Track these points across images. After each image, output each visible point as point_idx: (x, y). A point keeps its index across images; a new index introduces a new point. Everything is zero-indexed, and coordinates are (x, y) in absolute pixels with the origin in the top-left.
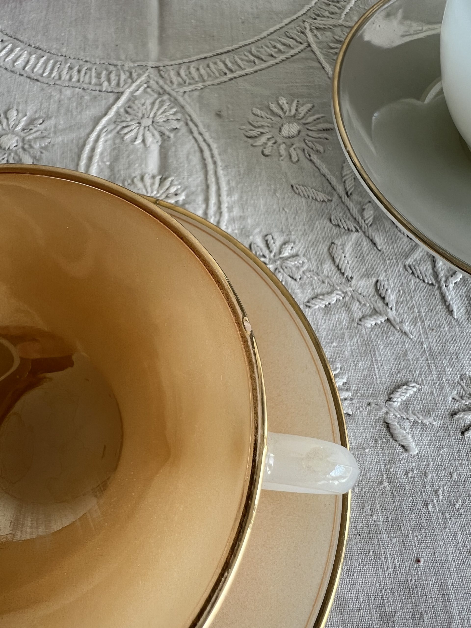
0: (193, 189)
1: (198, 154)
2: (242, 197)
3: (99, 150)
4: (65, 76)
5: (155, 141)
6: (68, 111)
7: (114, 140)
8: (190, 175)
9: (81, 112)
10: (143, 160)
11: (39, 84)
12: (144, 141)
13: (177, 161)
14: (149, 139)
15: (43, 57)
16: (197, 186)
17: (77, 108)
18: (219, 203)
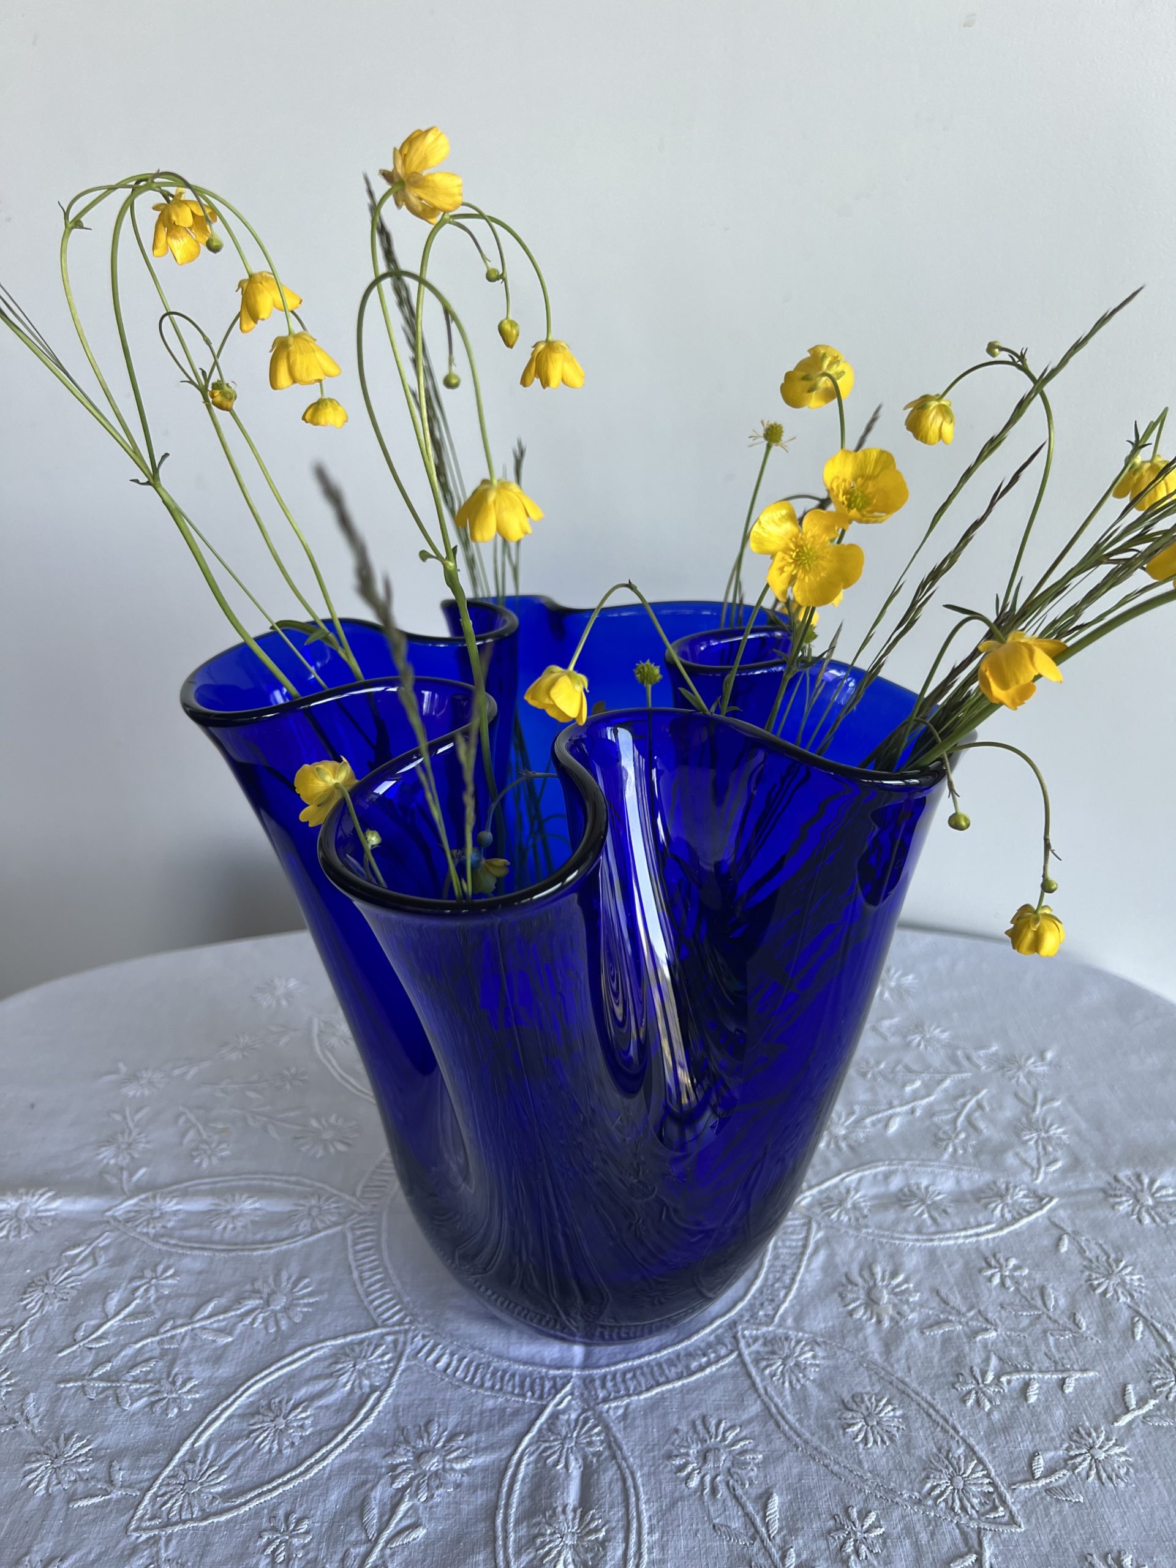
0: (614, 1524)
1: (620, 1484)
2: (662, 1537)
3: (520, 1476)
4: (488, 1384)
5: (578, 1466)
6: (490, 1426)
7: (536, 1464)
8: (611, 1508)
9: (503, 1428)
10: (565, 1488)
11: (461, 1391)
12: (567, 1466)
13: (599, 1491)
14: (573, 1464)
15: (465, 1358)
16: (618, 1521)
17: (499, 1422)
18: (639, 1543)
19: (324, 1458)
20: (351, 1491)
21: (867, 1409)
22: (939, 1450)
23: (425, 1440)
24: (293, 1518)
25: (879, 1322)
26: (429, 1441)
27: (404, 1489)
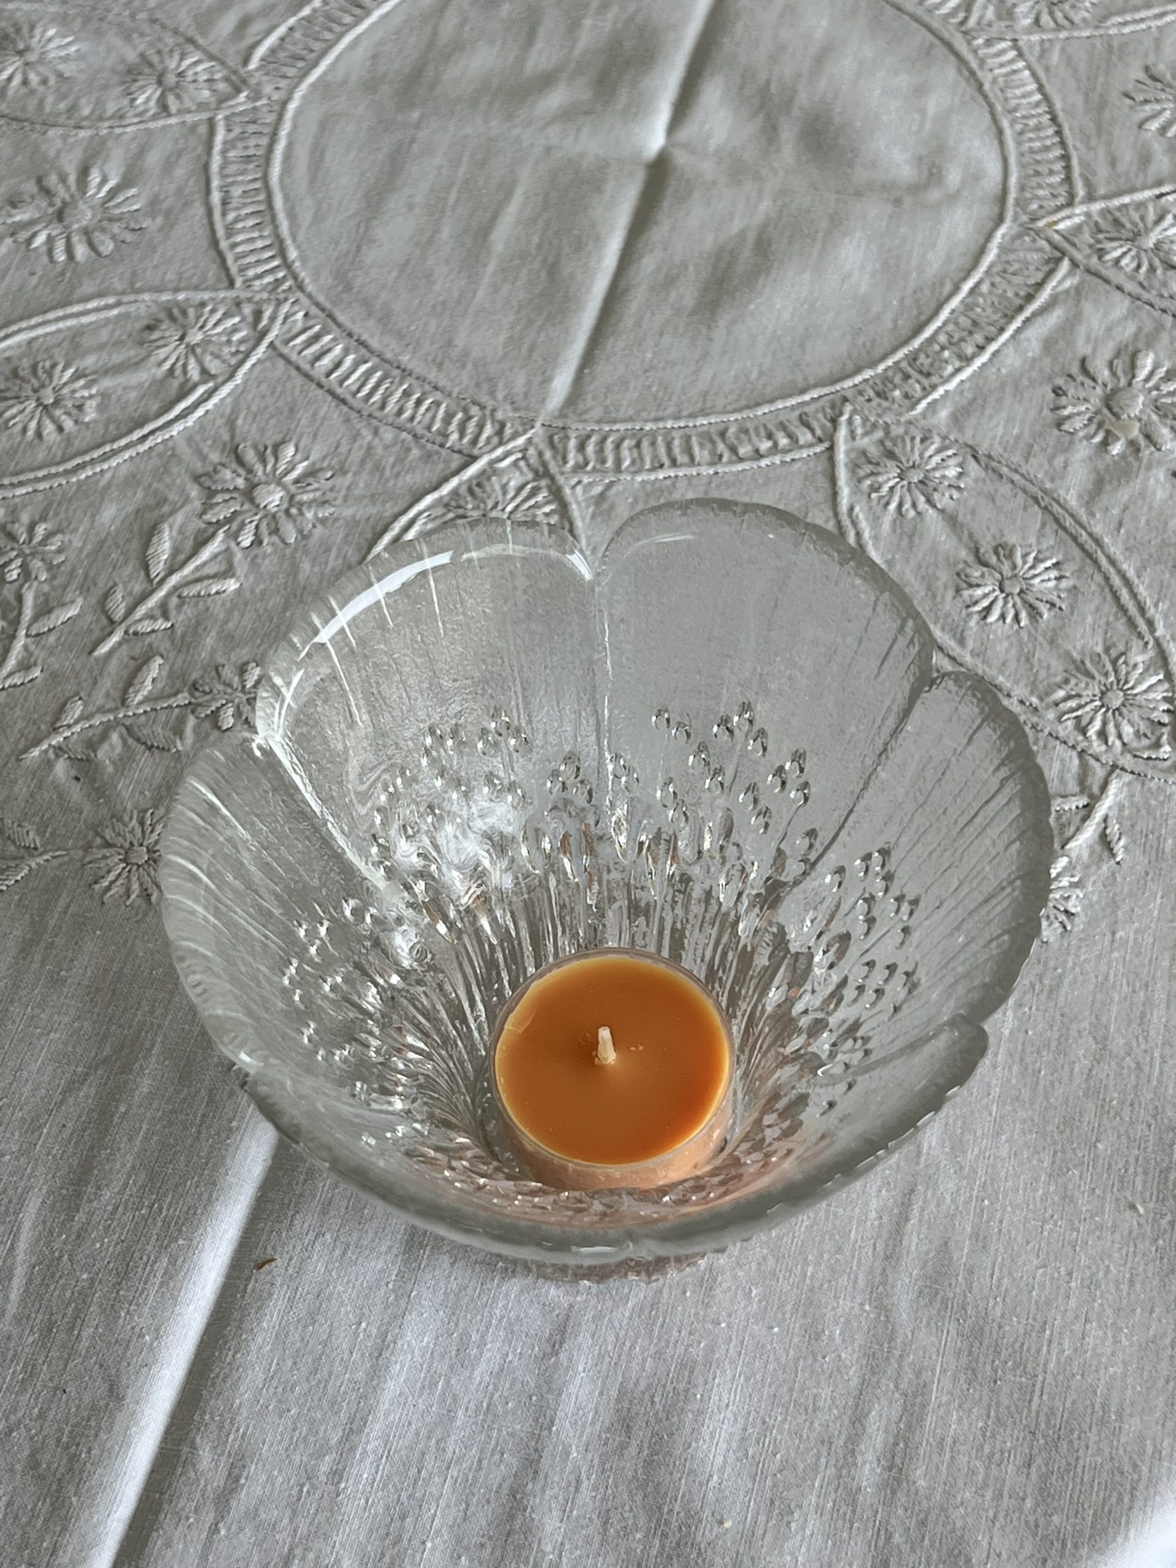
4: (393, 406)
6: (378, 468)
9: (398, 475)
11: (345, 409)
19: (105, 457)
20: (138, 511)
21: (1014, 567)
22: (1107, 650)
23: (269, 468)
24: (41, 530)
25: (1105, 444)
26: (275, 469)
27: (219, 524)
